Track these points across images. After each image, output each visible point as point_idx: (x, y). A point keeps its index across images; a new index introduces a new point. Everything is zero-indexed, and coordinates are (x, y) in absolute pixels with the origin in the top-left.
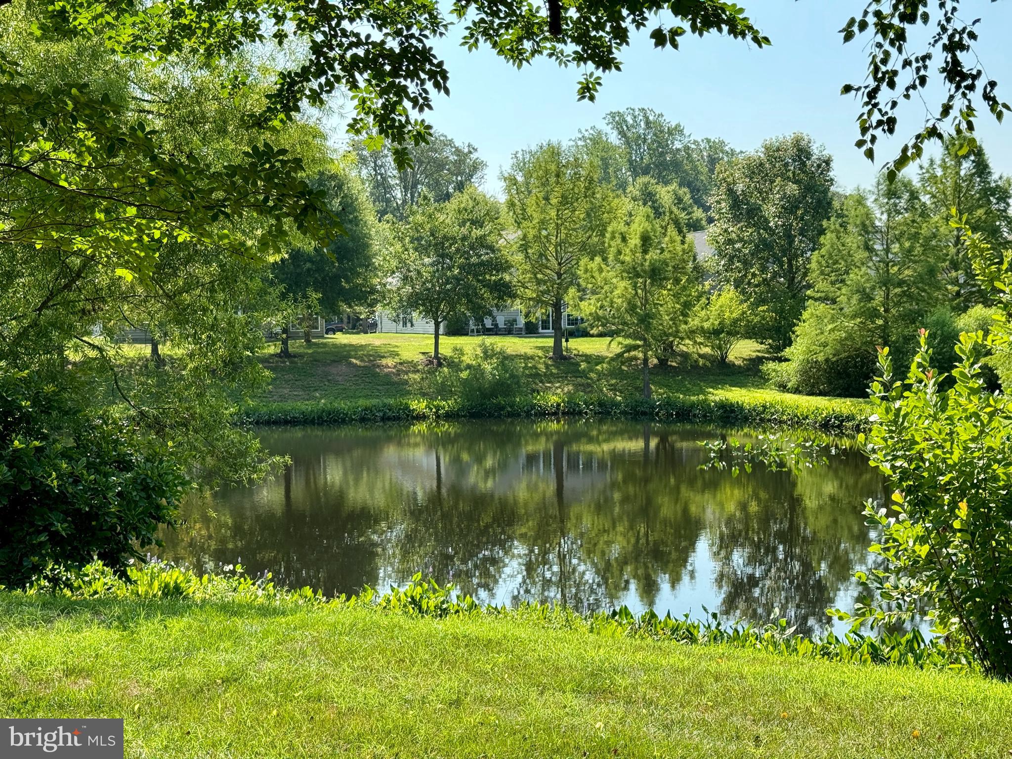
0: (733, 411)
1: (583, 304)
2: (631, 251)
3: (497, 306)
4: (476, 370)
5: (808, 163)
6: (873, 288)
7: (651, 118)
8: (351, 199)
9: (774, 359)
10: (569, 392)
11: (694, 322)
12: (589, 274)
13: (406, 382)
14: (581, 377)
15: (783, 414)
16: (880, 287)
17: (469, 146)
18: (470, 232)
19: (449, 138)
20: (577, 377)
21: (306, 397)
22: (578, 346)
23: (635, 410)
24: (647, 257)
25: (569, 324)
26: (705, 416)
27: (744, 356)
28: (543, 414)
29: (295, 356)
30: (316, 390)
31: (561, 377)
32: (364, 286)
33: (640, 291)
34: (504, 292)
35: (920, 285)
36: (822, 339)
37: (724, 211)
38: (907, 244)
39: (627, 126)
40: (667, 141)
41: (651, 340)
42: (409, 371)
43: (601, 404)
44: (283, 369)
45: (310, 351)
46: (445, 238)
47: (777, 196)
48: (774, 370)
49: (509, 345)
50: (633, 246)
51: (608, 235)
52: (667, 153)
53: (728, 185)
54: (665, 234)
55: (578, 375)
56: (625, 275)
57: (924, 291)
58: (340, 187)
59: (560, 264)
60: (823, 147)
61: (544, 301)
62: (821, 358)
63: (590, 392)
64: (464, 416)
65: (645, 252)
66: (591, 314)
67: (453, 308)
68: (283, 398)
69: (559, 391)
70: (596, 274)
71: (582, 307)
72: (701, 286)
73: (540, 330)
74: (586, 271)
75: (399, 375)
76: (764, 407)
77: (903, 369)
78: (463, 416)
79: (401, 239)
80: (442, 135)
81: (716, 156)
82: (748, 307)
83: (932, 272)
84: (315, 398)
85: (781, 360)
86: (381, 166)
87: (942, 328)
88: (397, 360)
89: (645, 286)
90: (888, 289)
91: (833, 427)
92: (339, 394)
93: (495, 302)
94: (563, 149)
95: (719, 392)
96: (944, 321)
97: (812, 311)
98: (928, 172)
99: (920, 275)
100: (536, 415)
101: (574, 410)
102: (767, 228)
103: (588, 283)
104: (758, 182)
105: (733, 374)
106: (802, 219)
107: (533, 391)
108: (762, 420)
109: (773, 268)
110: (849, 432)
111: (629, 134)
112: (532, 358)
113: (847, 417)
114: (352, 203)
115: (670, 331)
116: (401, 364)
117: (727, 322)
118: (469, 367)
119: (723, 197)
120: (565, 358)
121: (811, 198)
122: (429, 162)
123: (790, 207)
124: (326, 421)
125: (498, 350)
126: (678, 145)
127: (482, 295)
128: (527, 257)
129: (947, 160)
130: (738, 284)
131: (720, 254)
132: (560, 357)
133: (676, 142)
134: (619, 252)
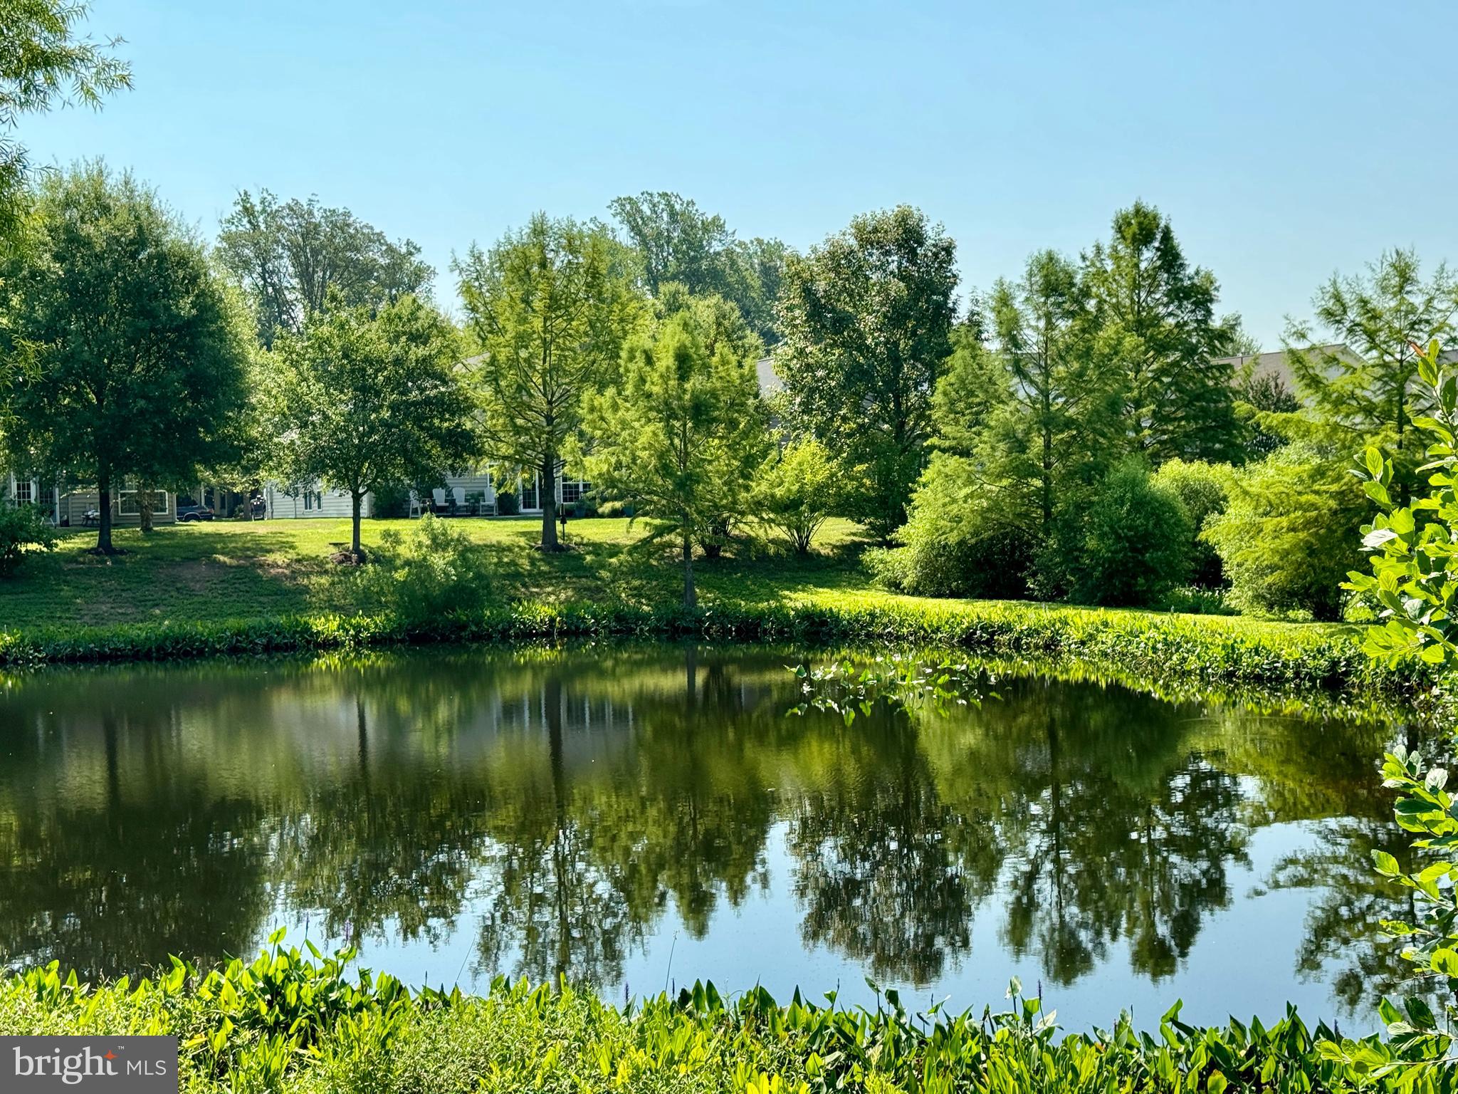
0: (824, 623)
1: (589, 461)
2: (661, 376)
3: (452, 467)
4: (420, 567)
5: (920, 251)
6: (1027, 432)
7: (677, 207)
8: (212, 297)
9: (880, 545)
10: (567, 600)
11: (760, 488)
12: (596, 415)
13: (306, 590)
14: (586, 577)
15: (901, 625)
16: (1039, 430)
17: (408, 244)
18: (407, 353)
19: (377, 230)
20: (580, 577)
21: (140, 617)
22: (581, 530)
23: (673, 626)
24: (688, 386)
25: (565, 500)
26: (780, 632)
27: (833, 542)
28: (528, 635)
29: (122, 552)
30: (157, 605)
31: (555, 578)
32: (236, 439)
33: (677, 441)
34: (463, 446)
35: (1098, 426)
36: (954, 509)
37: (798, 322)
38: (1076, 366)
39: (642, 218)
40: (701, 241)
41: (695, 515)
42: (311, 573)
43: (620, 617)
44: (101, 573)
45: (148, 545)
46: (367, 360)
47: (877, 299)
48: (881, 561)
49: (473, 530)
50: (663, 370)
51: (624, 354)
52: (702, 258)
53: (804, 282)
54: (713, 354)
55: (582, 574)
56: (652, 414)
57: (1103, 435)
58: (194, 279)
59: (550, 403)
60: (941, 228)
61: (528, 461)
62: (953, 539)
63: (602, 599)
64: (402, 641)
65: (683, 378)
66: (600, 475)
67: (381, 471)
68: (100, 620)
69: (552, 599)
70: (608, 415)
71: (587, 464)
72: (767, 435)
73: (522, 510)
74: (592, 409)
75: (295, 579)
76: (872, 615)
77: (1076, 553)
78: (399, 641)
79: (295, 364)
80: (366, 226)
81: (772, 264)
82: (840, 465)
83: (1114, 405)
84: (152, 618)
85: (891, 545)
86: (273, 272)
87: (1133, 488)
88: (292, 555)
89: (684, 432)
90: (1049, 433)
91: (979, 642)
92: (195, 610)
93: (450, 462)
94: (550, 224)
95: (800, 595)
96: (1134, 480)
97: (938, 467)
98: (1093, 264)
99: (1096, 411)
100: (517, 636)
101: (577, 628)
102: (863, 348)
103: (595, 428)
104: (847, 279)
105: (819, 569)
106: (914, 333)
107: (512, 599)
108: (869, 635)
109: (874, 408)
110: (1004, 650)
111: (646, 231)
112: (509, 549)
113: (1000, 628)
114: (214, 305)
115: (725, 501)
116: (298, 561)
117: (809, 488)
118: (408, 563)
119: (797, 301)
120: (560, 548)
121: (927, 302)
122: (347, 267)
123: (896, 316)
124: (171, 654)
125: (456, 536)
126: (716, 247)
127: (429, 451)
128: (498, 391)
129: (1120, 247)
130: (820, 434)
131: (793, 388)
132: (551, 546)
133: (714, 243)
134: (643, 380)
